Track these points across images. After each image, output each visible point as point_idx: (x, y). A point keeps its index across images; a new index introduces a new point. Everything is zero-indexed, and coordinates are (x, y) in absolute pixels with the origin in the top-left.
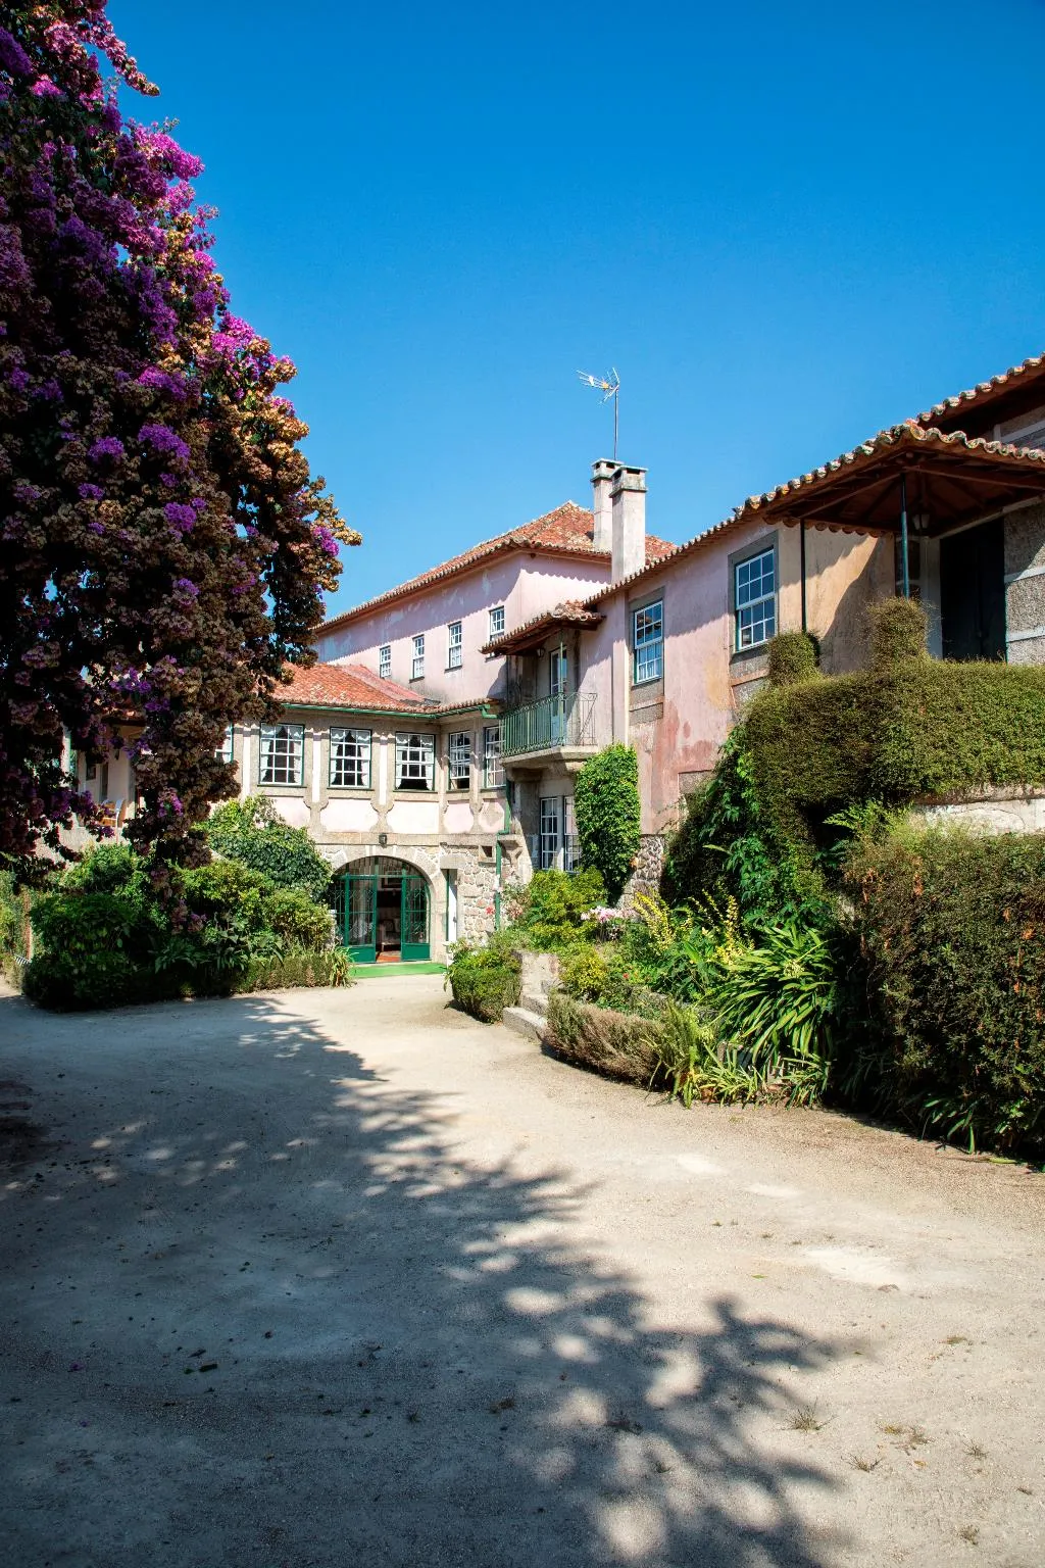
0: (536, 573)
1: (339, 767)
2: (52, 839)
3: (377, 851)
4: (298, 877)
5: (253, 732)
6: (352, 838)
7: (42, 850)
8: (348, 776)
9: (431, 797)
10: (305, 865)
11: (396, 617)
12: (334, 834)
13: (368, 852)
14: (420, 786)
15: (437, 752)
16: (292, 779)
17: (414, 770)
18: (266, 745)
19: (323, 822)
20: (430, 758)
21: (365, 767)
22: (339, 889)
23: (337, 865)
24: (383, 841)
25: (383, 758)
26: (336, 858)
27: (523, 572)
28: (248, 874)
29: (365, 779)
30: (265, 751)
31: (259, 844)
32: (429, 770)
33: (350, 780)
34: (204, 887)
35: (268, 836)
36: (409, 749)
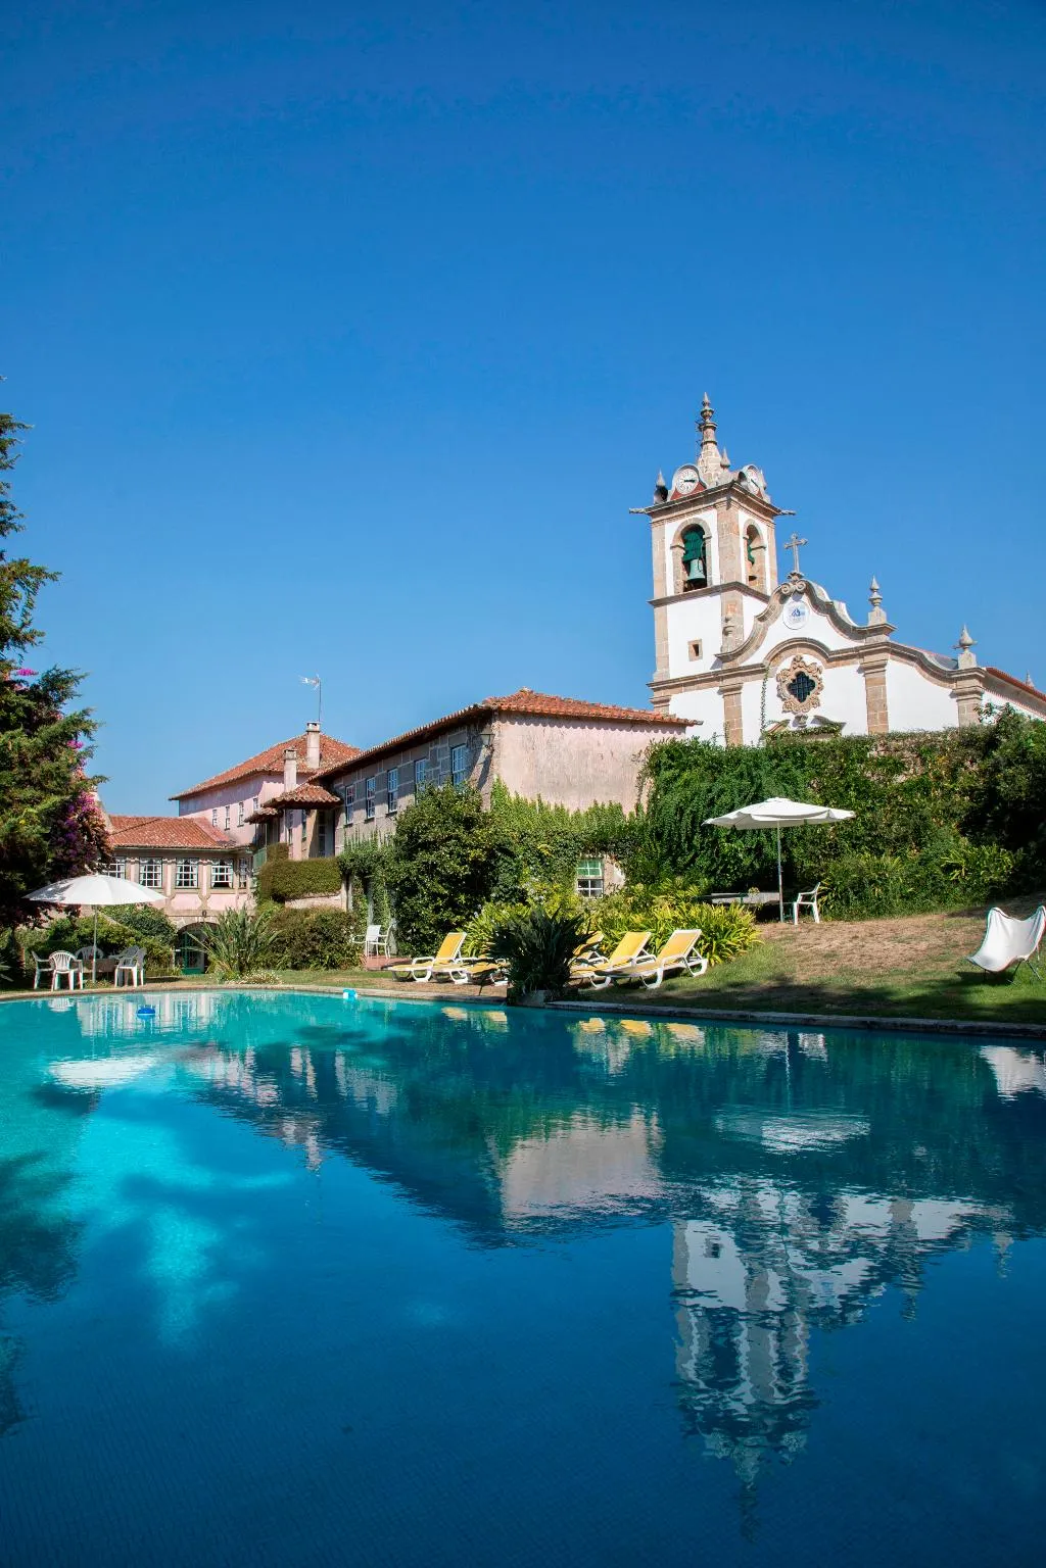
0: (272, 783)
1: (181, 877)
2: (46, 914)
3: (200, 919)
4: (158, 932)
5: (136, 862)
6: (188, 913)
7: (43, 917)
8: (186, 882)
9: (231, 891)
10: (163, 927)
11: (219, 794)
12: (178, 912)
13: (196, 920)
14: (226, 885)
15: (234, 868)
16: (192, 885)
17: (222, 877)
18: (143, 868)
19: (172, 905)
20: (231, 871)
21: (195, 877)
22: (182, 938)
23: (179, 927)
24: (204, 914)
25: (205, 872)
26: (179, 923)
27: (265, 782)
28: (129, 931)
29: (195, 883)
30: (142, 871)
31: (138, 917)
32: (230, 878)
33: (186, 883)
34: (107, 936)
35: (143, 913)
36: (219, 867)
